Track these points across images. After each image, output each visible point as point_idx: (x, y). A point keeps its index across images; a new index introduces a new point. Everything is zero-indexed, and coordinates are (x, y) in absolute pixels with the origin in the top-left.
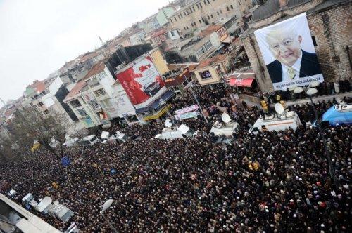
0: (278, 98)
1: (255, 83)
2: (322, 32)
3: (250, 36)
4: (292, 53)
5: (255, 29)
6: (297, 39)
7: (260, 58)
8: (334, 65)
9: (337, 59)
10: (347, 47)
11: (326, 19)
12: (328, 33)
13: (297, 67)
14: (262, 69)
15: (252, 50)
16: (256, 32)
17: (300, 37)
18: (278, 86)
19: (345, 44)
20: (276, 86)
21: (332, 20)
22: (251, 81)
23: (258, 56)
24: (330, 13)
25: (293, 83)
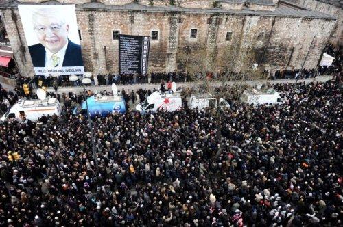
0: (40, 83)
1: (12, 63)
2: (87, 28)
3: (12, 9)
4: (59, 39)
5: (19, 3)
6: (64, 27)
7: (22, 37)
8: (93, 60)
9: (96, 56)
10: (105, 48)
11: (91, 19)
12: (92, 31)
13: (62, 55)
14: (23, 49)
15: (13, 25)
16: (20, 6)
17: (68, 26)
18: (39, 71)
19: (104, 45)
20: (37, 71)
21: (96, 21)
22: (8, 61)
23: (19, 33)
24: (96, 14)
25: (56, 71)
